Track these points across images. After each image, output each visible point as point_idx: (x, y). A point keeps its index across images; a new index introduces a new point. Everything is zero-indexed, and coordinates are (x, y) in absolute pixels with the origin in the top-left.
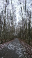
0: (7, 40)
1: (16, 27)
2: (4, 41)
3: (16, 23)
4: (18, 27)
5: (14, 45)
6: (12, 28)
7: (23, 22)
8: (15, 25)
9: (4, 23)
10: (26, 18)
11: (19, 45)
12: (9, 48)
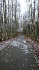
0: (10, 37)
1: (21, 21)
2: (7, 38)
3: (20, 15)
4: (23, 20)
5: (19, 42)
6: (15, 22)
7: (30, 13)
8: (19, 18)
9: (5, 15)
10: (35, 7)
11: (25, 42)
12: (14, 45)
